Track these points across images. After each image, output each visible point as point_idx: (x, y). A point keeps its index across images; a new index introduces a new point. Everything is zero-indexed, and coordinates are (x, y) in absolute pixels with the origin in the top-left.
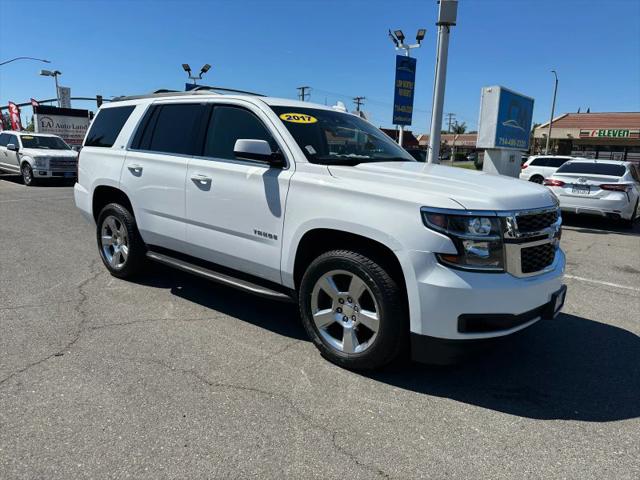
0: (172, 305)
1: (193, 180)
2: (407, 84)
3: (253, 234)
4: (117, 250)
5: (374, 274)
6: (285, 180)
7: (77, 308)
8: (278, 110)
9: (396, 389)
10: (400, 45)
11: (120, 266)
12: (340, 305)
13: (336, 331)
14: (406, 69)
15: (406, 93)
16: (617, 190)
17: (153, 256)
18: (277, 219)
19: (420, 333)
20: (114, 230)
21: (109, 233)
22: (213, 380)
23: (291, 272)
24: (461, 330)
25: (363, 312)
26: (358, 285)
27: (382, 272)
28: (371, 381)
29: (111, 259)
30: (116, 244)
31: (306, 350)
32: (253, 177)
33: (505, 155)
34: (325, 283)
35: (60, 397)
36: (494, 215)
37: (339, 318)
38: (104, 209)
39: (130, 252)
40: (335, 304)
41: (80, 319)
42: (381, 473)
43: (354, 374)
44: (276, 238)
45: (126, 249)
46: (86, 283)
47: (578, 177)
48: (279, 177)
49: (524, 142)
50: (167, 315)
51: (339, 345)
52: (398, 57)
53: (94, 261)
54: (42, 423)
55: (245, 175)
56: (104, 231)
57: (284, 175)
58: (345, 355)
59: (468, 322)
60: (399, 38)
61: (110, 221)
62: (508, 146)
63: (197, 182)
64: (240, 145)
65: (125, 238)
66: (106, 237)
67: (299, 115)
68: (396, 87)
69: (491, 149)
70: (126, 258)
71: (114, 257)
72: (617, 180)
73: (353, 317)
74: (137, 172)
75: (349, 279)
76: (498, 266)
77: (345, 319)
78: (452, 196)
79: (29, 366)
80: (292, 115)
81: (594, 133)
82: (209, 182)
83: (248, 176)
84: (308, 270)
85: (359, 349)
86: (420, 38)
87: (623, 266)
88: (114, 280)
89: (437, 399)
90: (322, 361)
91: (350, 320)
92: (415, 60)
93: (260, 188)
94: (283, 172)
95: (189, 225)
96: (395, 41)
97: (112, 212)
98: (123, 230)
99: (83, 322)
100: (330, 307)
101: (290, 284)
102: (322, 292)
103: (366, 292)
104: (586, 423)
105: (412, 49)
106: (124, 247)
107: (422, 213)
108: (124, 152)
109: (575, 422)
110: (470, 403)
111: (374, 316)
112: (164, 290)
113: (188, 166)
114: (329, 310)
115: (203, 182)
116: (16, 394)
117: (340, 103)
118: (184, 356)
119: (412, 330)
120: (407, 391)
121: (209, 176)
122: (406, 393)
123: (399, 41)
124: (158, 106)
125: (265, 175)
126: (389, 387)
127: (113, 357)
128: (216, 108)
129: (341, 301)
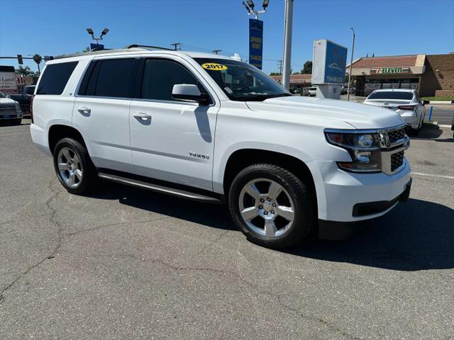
0: (124, 212)
1: (136, 117)
2: (257, 40)
3: (189, 156)
4: (72, 174)
5: (289, 180)
6: (213, 114)
7: (51, 220)
8: (200, 61)
9: (309, 259)
10: (252, 11)
11: (76, 185)
12: (261, 204)
13: (259, 222)
14: (256, 29)
15: (257, 47)
16: (409, 109)
17: (104, 176)
18: (207, 143)
19: (326, 219)
20: (69, 158)
21: (64, 160)
22: (177, 266)
23: (222, 181)
24: (354, 215)
25: (281, 207)
26: (276, 188)
27: (295, 178)
28: (289, 255)
29: (67, 181)
30: (71, 169)
31: (237, 237)
32: (186, 113)
33: (330, 88)
34: (249, 188)
35: (64, 290)
36: (375, 132)
37: (261, 213)
38: (59, 143)
39: (84, 174)
40: (257, 203)
41: (57, 229)
42: (321, 321)
43: (276, 252)
44: (208, 158)
45: (80, 173)
46: (51, 200)
47: (382, 102)
48: (208, 112)
49: (342, 79)
50: (123, 220)
51: (263, 232)
52: (250, 20)
53: (51, 183)
54: (58, 312)
55: (179, 112)
56: (60, 159)
57: (211, 110)
58: (268, 239)
59: (360, 209)
60: (250, 6)
61: (65, 151)
62: (332, 82)
63: (139, 119)
64: (176, 89)
65: (79, 164)
66: (62, 164)
67: (215, 65)
68: (250, 42)
69: (321, 85)
70: (80, 179)
71: (70, 179)
72: (409, 103)
73: (272, 212)
74: (86, 113)
75: (268, 184)
76: (377, 168)
77: (266, 213)
78: (346, 120)
79: (30, 268)
80: (210, 64)
81: (379, 71)
82: (149, 118)
83: (182, 113)
84: (235, 180)
85: (279, 233)
86: (265, 6)
87: (423, 161)
88: (71, 196)
89: (338, 264)
90: (250, 244)
91: (269, 213)
92: (262, 22)
93: (193, 121)
94: (210, 108)
95: (134, 152)
96: (247, 8)
97: (66, 145)
98: (76, 158)
99: (60, 230)
100: (254, 206)
101: (221, 191)
102: (247, 195)
103: (283, 192)
104: (440, 270)
105: (259, 14)
106: (78, 171)
107: (325, 133)
108: (73, 98)
109: (433, 270)
110: (362, 265)
111: (290, 210)
112: (114, 201)
113: (130, 107)
114: (253, 208)
115: (144, 119)
116: (27, 291)
117: (235, 54)
118: (148, 249)
119: (319, 217)
120: (316, 260)
121: (149, 114)
122: (317, 262)
123: (250, 8)
124: (98, 61)
125: (196, 111)
126: (303, 258)
127: (94, 256)
128: (148, 61)
129: (262, 200)
